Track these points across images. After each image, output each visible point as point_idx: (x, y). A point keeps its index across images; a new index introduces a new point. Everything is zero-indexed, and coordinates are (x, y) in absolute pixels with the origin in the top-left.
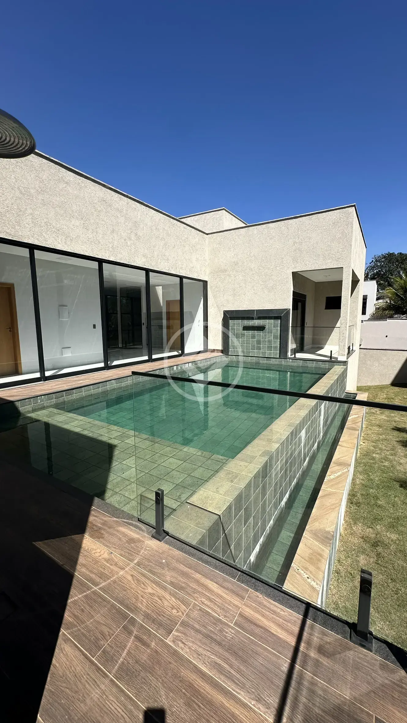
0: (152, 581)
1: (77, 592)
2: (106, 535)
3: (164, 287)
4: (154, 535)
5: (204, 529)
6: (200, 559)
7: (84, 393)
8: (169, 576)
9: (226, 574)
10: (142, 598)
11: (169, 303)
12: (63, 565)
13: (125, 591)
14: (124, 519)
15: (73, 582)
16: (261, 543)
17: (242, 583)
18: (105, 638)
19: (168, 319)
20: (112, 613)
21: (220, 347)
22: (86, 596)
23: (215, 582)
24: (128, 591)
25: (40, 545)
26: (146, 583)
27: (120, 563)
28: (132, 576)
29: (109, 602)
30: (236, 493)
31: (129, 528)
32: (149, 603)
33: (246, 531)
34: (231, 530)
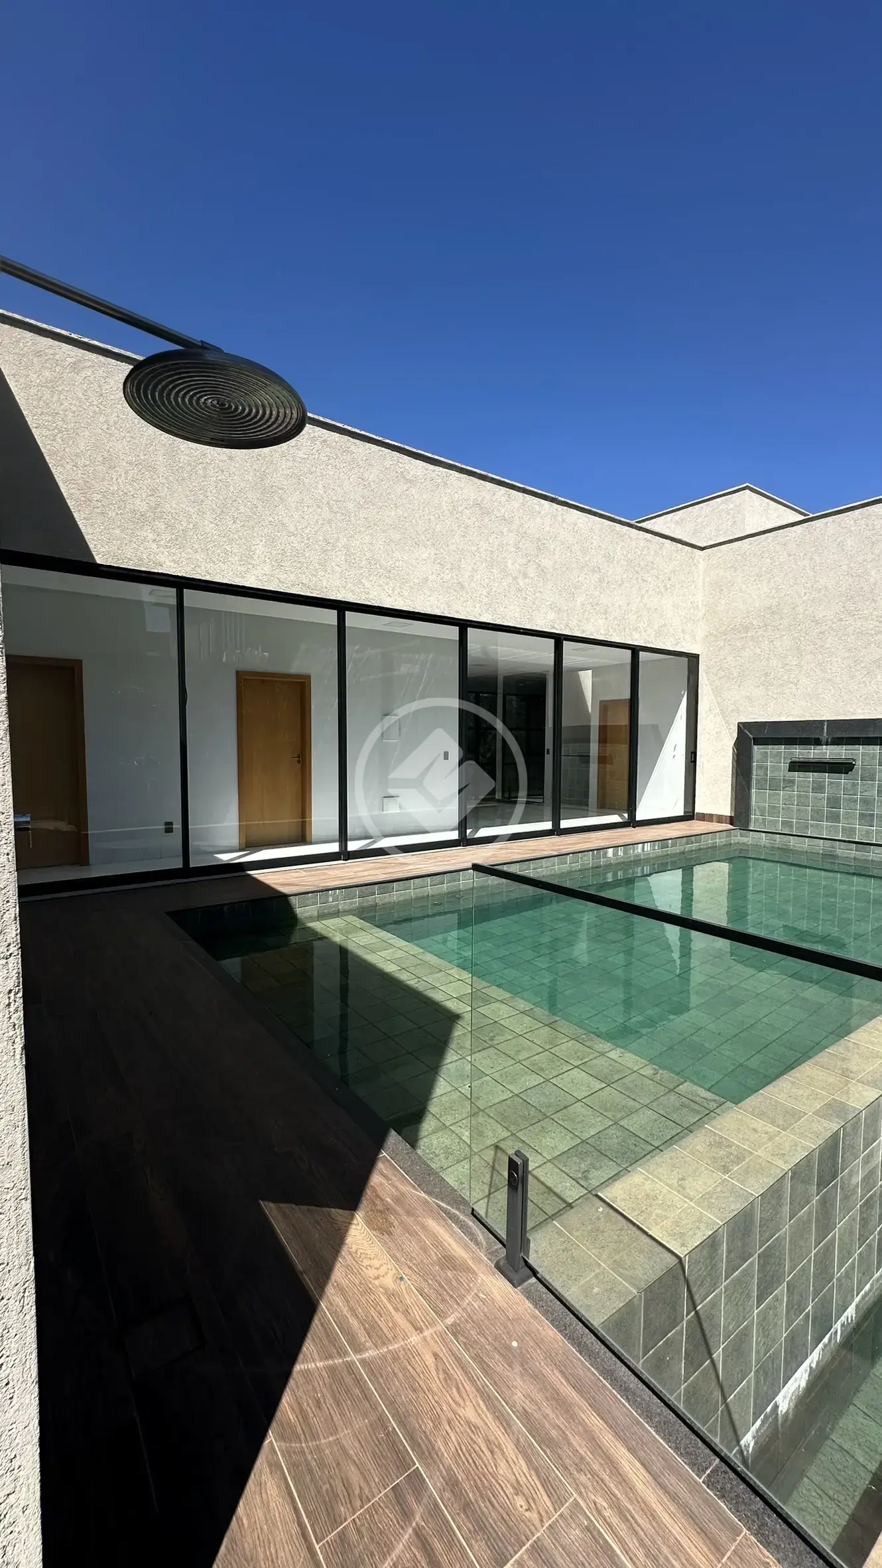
0: (478, 1390)
1: (315, 1351)
2: (398, 1230)
3: (596, 671)
4: (501, 1263)
5: (633, 1285)
6: (608, 1374)
7: (412, 891)
8: (521, 1390)
9: (676, 1449)
10: (448, 1428)
11: (605, 707)
12: (301, 1273)
13: (414, 1390)
14: (442, 1200)
15: (314, 1324)
16: (814, 1366)
17: (722, 1497)
18: (351, 1502)
19: (603, 740)
20: (377, 1438)
21: (726, 810)
22: (332, 1370)
23: (639, 1460)
24: (421, 1395)
25: (270, 1209)
26: (464, 1387)
27: (415, 1311)
28: (436, 1356)
29: (374, 1407)
30: (737, 1206)
31: (450, 1227)
32: (464, 1449)
33: (763, 1317)
34: (714, 1304)
